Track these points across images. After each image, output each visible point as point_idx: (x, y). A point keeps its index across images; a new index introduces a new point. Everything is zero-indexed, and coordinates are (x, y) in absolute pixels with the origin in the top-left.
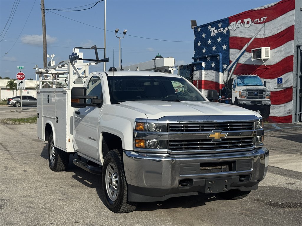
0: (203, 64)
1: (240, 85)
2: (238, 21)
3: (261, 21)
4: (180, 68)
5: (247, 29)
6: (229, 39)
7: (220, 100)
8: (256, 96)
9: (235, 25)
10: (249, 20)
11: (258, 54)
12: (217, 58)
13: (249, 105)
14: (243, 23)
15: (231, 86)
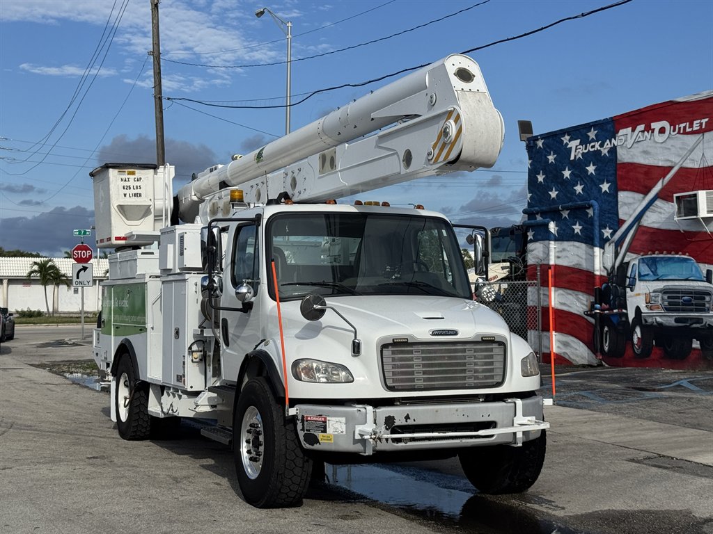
0: (552, 227)
1: (647, 278)
2: (638, 127)
3: (695, 129)
4: (492, 234)
5: (659, 145)
6: (616, 167)
7: (596, 313)
8: (687, 305)
9: (629, 136)
10: (665, 124)
11: (690, 207)
12: (588, 213)
13: (671, 327)
14: (650, 131)
15: (625, 281)
